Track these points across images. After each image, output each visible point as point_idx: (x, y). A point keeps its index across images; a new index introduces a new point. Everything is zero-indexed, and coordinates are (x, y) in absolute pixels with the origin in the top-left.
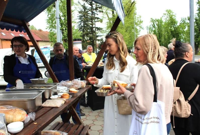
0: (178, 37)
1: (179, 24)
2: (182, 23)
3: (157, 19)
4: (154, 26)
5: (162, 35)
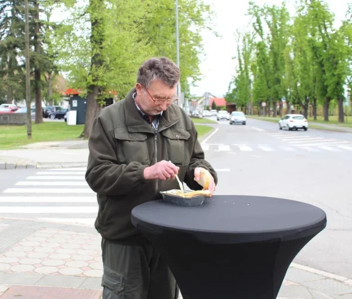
0: (336, 68)
1: (341, 24)
2: (349, 20)
3: (271, 7)
4: (259, 30)
5: (282, 59)
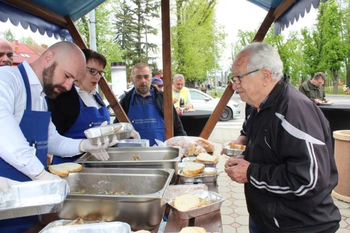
2: (290, 39)
3: (249, 32)
4: (244, 44)
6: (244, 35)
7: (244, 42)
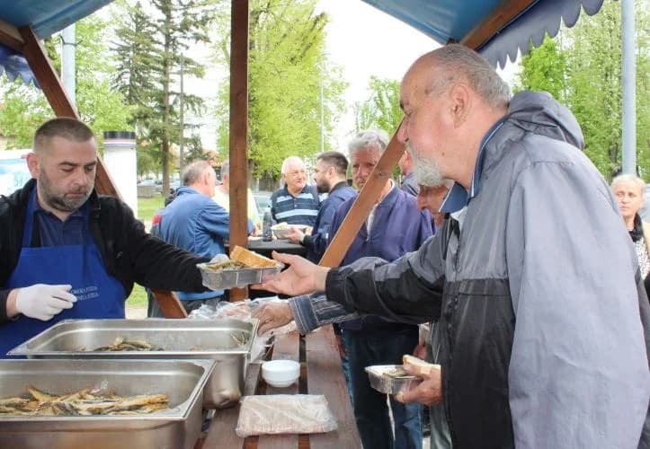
3: (392, 82)
4: (380, 105)
6: (381, 87)
7: (381, 101)
